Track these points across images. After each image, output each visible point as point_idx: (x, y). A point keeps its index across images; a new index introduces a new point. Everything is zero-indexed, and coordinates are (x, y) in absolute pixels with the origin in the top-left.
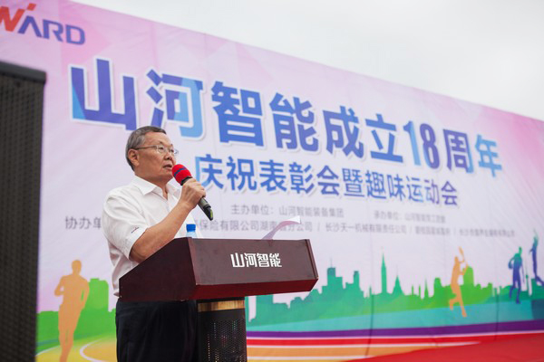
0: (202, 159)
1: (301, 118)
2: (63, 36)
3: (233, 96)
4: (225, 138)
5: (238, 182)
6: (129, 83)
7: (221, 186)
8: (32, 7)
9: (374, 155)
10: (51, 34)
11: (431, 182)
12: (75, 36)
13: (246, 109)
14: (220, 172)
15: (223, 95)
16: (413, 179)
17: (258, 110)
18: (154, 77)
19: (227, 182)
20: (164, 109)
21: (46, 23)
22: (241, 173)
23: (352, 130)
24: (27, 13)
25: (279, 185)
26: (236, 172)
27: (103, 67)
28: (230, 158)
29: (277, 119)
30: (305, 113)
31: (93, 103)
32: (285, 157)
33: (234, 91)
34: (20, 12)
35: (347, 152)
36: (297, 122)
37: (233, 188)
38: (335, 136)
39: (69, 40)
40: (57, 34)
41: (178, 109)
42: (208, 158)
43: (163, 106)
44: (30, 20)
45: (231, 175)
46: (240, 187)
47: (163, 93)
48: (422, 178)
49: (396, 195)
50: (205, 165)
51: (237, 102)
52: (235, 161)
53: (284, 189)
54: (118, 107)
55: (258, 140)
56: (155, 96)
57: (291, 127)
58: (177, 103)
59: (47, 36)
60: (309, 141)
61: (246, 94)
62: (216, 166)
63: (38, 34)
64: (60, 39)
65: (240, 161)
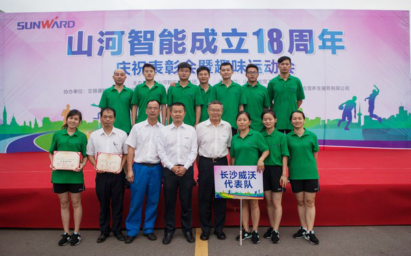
0: (120, 64)
1: (177, 39)
2: (67, 26)
3: (139, 35)
4: (132, 53)
5: (137, 72)
6: (90, 38)
7: (129, 74)
8: (57, 18)
9: (224, 51)
10: (63, 26)
11: (271, 61)
12: (71, 24)
13: (146, 39)
14: (129, 68)
15: (134, 35)
16: (254, 61)
17: (152, 38)
18: (102, 34)
19: (132, 72)
20: (104, 46)
21: (61, 22)
22: (139, 67)
23: (210, 40)
24: (55, 20)
25: (159, 72)
26: (137, 67)
27: (81, 34)
28: (135, 62)
29: (161, 41)
30: (180, 36)
31: (75, 49)
32: (164, 58)
33: (141, 32)
34: (53, 20)
35: (204, 52)
36: (174, 41)
37: (135, 74)
38: (198, 44)
39: (69, 27)
40: (64, 25)
41: (111, 45)
42: (124, 63)
43: (104, 45)
44: (56, 22)
45: (134, 69)
46: (138, 74)
47: (105, 40)
48: (263, 60)
49: (238, 71)
50: (122, 66)
51: (141, 37)
52: (137, 63)
53: (162, 73)
54: (85, 48)
55: (150, 53)
56: (101, 41)
57: (170, 44)
58: (111, 42)
59: (61, 27)
60: (180, 49)
61: (146, 33)
62: (127, 66)
63: (58, 27)
64: (65, 27)
65: (139, 63)
